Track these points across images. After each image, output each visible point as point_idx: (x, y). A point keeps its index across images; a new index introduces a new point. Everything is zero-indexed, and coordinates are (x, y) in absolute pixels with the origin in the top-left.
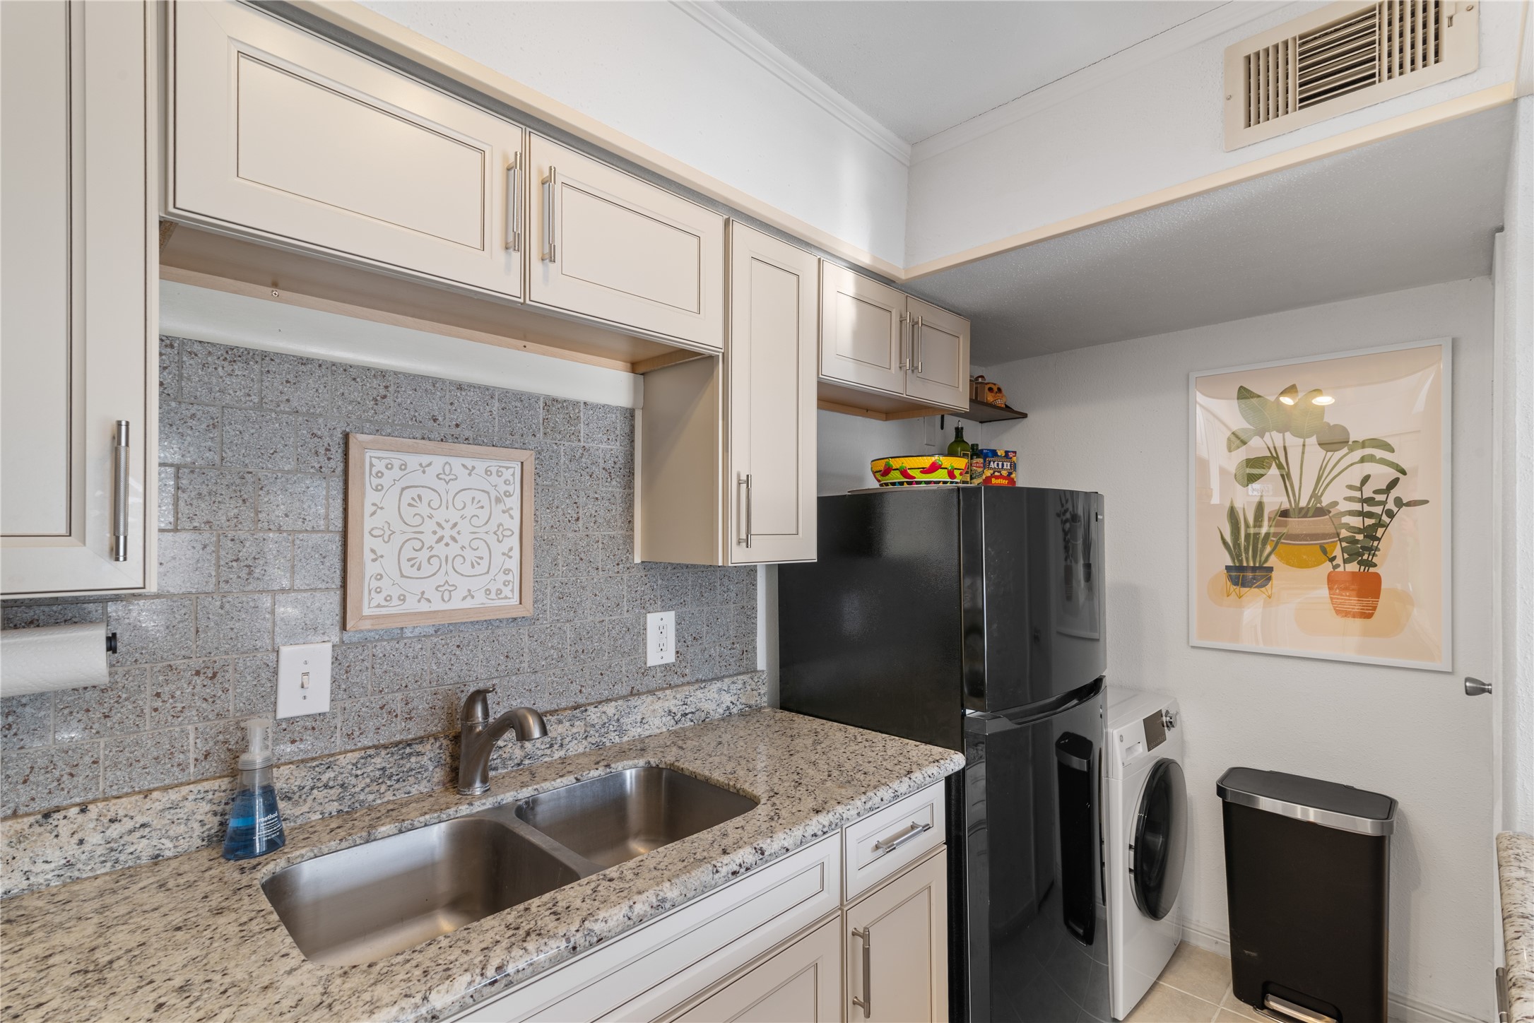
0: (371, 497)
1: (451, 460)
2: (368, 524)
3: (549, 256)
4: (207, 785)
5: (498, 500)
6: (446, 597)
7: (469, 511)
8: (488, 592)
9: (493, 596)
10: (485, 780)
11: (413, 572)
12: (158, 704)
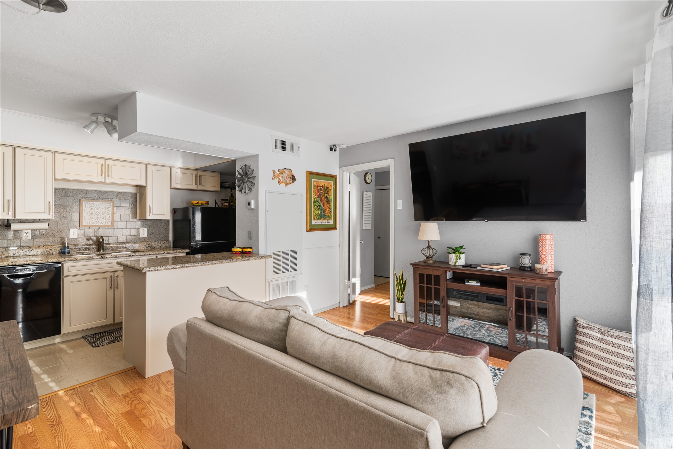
0: (84, 208)
1: (98, 203)
2: (84, 212)
3: (108, 176)
4: (59, 246)
5: (107, 209)
6: (97, 223)
7: (102, 210)
8: (105, 223)
9: (106, 223)
10: (103, 250)
11: (92, 219)
12: (52, 235)
